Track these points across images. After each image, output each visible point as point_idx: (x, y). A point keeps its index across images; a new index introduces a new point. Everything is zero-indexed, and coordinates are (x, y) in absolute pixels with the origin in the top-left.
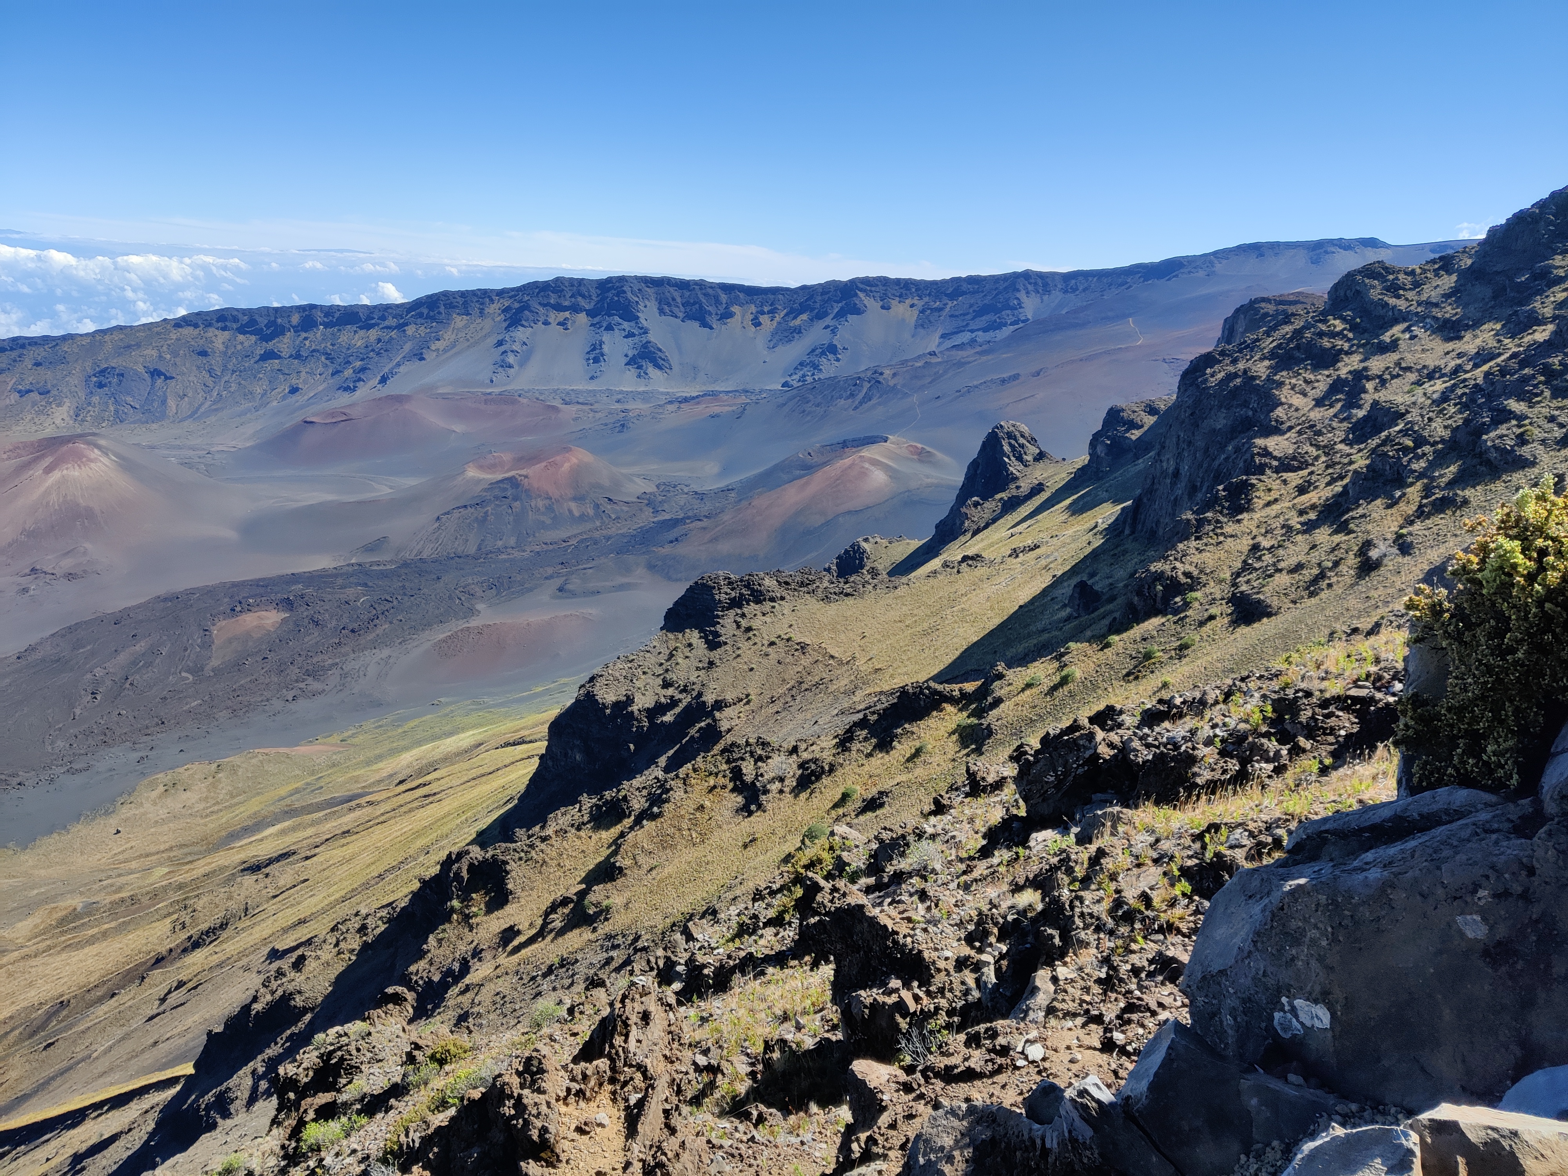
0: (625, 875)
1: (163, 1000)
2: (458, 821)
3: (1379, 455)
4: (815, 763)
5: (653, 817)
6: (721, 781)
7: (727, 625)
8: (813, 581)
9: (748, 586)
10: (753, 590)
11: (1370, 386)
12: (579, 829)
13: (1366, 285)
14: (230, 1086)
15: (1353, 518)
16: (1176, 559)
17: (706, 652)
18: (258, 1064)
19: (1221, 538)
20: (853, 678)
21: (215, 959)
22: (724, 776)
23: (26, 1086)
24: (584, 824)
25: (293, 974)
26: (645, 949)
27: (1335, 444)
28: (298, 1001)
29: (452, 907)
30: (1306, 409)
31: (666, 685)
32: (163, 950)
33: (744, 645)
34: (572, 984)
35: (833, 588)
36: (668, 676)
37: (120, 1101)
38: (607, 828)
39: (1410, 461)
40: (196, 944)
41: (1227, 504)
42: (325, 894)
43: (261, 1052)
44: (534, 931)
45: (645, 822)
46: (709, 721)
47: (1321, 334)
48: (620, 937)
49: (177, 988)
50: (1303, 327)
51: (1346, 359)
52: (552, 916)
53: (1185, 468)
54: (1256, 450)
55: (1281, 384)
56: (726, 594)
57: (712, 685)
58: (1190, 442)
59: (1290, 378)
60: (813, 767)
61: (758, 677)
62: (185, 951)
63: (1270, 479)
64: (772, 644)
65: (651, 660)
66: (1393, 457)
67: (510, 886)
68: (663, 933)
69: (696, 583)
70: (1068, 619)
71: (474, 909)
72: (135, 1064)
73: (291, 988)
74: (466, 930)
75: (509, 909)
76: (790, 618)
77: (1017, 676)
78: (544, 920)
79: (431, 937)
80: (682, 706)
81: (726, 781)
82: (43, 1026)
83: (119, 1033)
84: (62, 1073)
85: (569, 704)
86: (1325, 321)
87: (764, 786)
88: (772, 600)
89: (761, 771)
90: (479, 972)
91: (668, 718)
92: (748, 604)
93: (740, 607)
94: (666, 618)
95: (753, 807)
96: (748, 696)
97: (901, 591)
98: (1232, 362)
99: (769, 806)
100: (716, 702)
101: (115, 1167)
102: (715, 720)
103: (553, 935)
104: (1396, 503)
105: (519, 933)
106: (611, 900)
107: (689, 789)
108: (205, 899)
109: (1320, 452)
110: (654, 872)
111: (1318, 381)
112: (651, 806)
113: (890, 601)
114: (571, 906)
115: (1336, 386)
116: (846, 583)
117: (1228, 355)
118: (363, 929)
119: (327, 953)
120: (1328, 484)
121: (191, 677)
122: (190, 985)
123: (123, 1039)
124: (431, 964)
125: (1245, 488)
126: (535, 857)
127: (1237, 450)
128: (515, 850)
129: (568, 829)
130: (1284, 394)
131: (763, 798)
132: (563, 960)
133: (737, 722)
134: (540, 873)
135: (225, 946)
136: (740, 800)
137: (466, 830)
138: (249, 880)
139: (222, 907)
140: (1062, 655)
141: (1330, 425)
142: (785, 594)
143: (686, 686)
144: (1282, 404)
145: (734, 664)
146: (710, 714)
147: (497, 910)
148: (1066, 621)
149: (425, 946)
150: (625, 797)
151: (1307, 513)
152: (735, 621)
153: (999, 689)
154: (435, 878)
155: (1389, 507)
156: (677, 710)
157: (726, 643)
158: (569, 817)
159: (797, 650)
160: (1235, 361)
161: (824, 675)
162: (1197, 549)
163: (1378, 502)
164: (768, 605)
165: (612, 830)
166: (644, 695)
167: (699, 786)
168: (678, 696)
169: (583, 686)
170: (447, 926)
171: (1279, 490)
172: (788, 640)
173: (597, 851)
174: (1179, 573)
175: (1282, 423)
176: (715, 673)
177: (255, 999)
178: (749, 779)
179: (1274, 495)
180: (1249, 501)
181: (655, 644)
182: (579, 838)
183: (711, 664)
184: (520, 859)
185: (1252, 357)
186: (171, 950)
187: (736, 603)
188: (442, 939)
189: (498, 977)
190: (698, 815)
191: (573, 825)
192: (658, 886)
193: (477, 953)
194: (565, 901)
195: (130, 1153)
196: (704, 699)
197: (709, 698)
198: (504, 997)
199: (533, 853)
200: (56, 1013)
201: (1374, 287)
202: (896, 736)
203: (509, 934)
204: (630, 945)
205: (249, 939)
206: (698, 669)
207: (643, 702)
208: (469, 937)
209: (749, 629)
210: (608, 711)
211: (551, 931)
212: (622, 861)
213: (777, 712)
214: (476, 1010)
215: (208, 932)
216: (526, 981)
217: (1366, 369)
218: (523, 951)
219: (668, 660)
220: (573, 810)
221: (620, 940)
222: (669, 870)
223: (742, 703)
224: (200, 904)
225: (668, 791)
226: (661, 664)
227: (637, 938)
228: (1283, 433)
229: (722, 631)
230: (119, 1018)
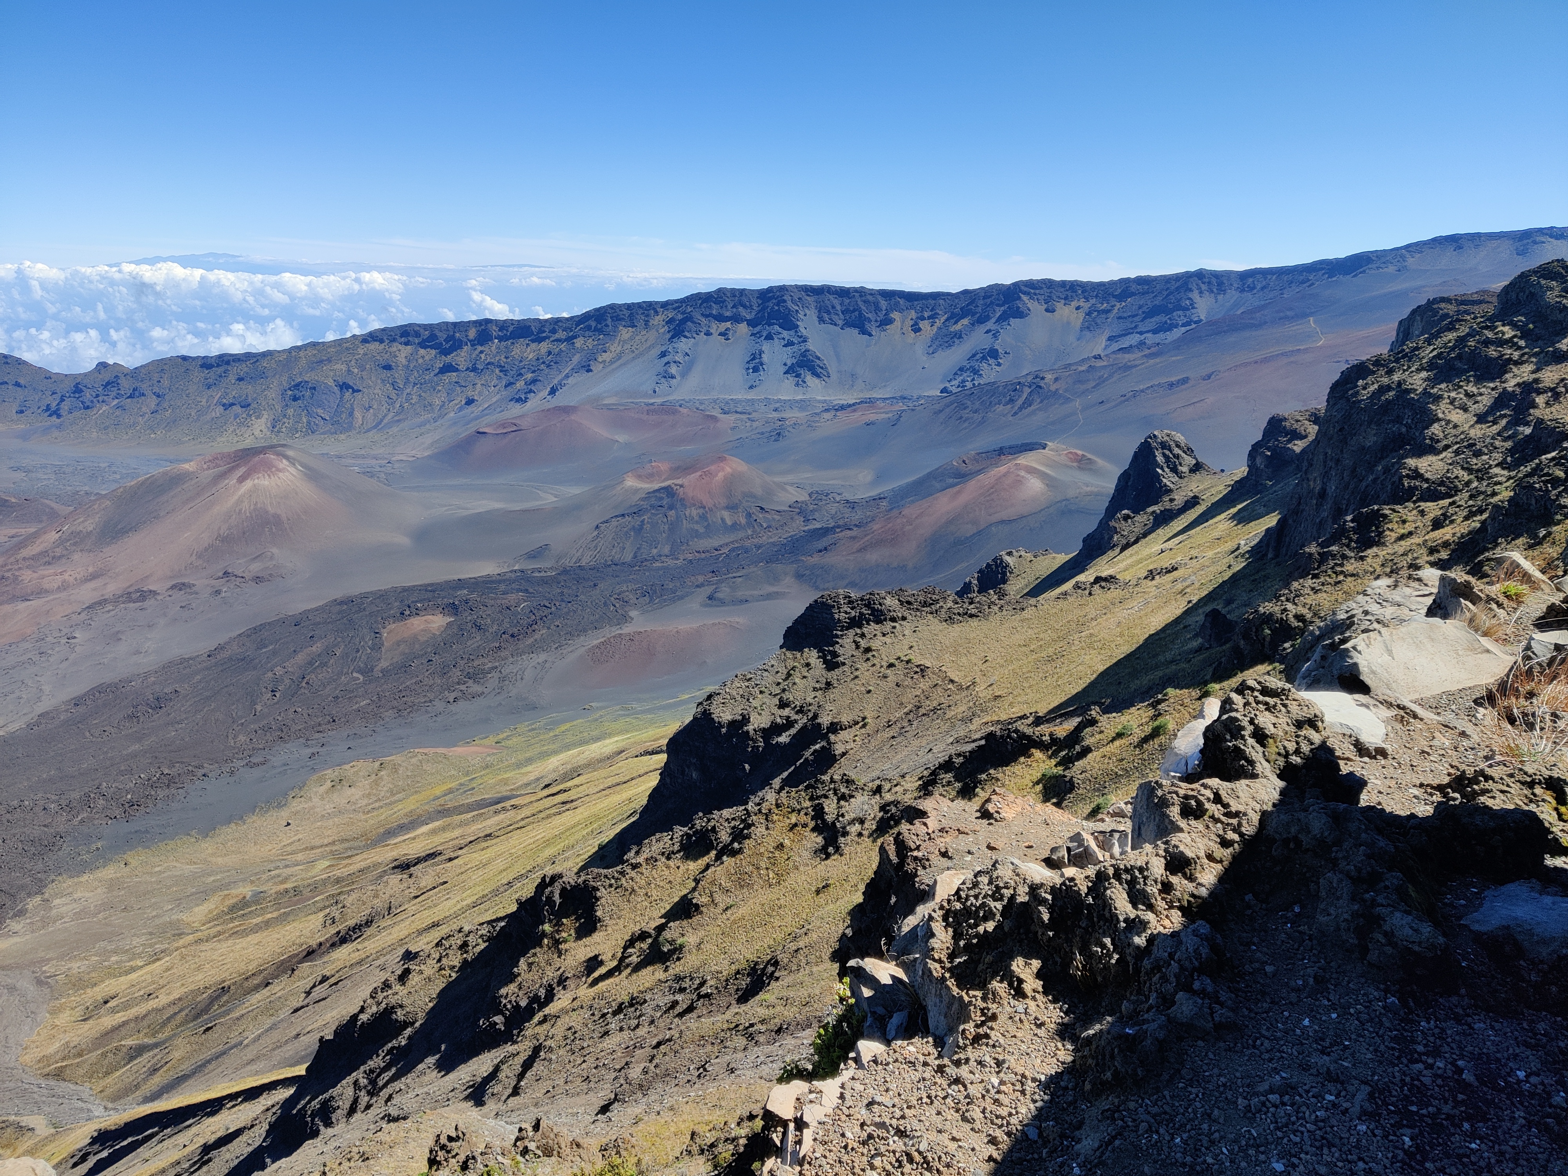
0: (701, 913)
1: (308, 993)
2: (584, 833)
3: (1524, 488)
4: (896, 806)
5: (734, 853)
6: (803, 819)
7: (846, 646)
8: (937, 601)
9: (868, 606)
10: (873, 610)
11: (1540, 400)
12: (668, 858)
13: (1541, 287)
14: (335, 1093)
15: (1489, 560)
16: (1288, 600)
17: (824, 672)
18: (359, 1075)
19: (1341, 578)
20: (971, 704)
21: (356, 956)
22: (806, 814)
23: (186, 1067)
24: (673, 853)
25: (397, 987)
26: (708, 996)
27: (1490, 467)
28: (400, 1015)
29: (544, 931)
30: (1466, 427)
31: (783, 705)
32: (314, 943)
33: (863, 666)
34: (637, 1026)
35: (957, 609)
36: (785, 696)
37: (252, 1094)
38: (695, 859)
39: (1559, 495)
40: (343, 939)
41: (1355, 537)
42: (459, 898)
43: (364, 1063)
44: (615, 963)
45: (725, 858)
46: (824, 743)
47: (1487, 342)
48: (687, 980)
49: (321, 982)
50: (1468, 335)
51: (1515, 369)
52: (630, 950)
53: (1332, 488)
54: (1404, 472)
55: (1438, 398)
56: (846, 613)
57: (829, 706)
58: (1338, 460)
59: (1450, 391)
60: (894, 810)
61: (876, 699)
62: (333, 945)
63: (1407, 511)
64: (891, 665)
65: (769, 679)
66: (1540, 490)
67: (599, 914)
68: (727, 980)
69: (816, 601)
70: (1199, 650)
71: (564, 935)
72: (278, 1055)
73: (393, 1001)
74: (556, 956)
75: (597, 937)
76: (911, 638)
77: (1110, 723)
78: (623, 953)
79: (522, 960)
80: (798, 727)
81: (807, 819)
82: (206, 1010)
83: (269, 1022)
84: (217, 1057)
85: (687, 722)
86: (1492, 328)
87: (844, 828)
88: (893, 620)
89: (843, 810)
90: (562, 1001)
91: (784, 739)
92: (868, 624)
93: (860, 626)
94: (785, 636)
95: (831, 850)
96: (864, 719)
97: (1029, 613)
98: (1387, 373)
99: (846, 850)
100: (832, 724)
101: (236, 1162)
102: (829, 743)
103: (629, 970)
104: (1540, 543)
105: (601, 963)
106: (686, 938)
107: (770, 825)
108: (354, 896)
109: (1472, 477)
110: (729, 912)
111: (1481, 394)
112: (732, 842)
113: (1016, 624)
114: (650, 941)
115: (1502, 400)
116: (971, 603)
117: (1383, 366)
118: (464, 946)
119: (429, 968)
120: (1466, 518)
121: (361, 678)
122: (332, 980)
123: (271, 1028)
124: (520, 988)
125: (1378, 519)
126: (625, 884)
127: (1387, 470)
128: (606, 876)
129: (659, 857)
130: (1442, 409)
131: (842, 840)
132: (633, 999)
133: (852, 745)
134: (629, 901)
135: (366, 943)
136: (820, 840)
137: (590, 842)
138: (395, 880)
139: (370, 905)
140: (1159, 702)
141: (1492, 444)
142: (905, 614)
143: (802, 707)
144: (1439, 420)
145: (852, 685)
146: (825, 737)
147: (586, 937)
148: (1196, 651)
149: (515, 970)
150: (714, 827)
151: (1438, 551)
152: (854, 641)
153: (1090, 738)
154: (530, 900)
155: (1531, 547)
156: (793, 731)
157: (844, 664)
158: (662, 843)
159: (916, 673)
160: (1390, 372)
161: (943, 700)
162: (1313, 589)
163: (1521, 541)
164: (889, 625)
165: (700, 861)
166: (760, 714)
167: (781, 823)
168: (794, 717)
169: (700, 704)
170: (538, 949)
171: (1414, 521)
172: (908, 662)
173: (683, 884)
174: (1290, 616)
175: (1438, 441)
176: (833, 694)
177: (362, 1010)
178: (829, 818)
179: (1409, 527)
180: (1380, 534)
181: (773, 662)
182: (668, 867)
183: (828, 684)
184: (611, 886)
185: (1409, 367)
186: (321, 944)
187: (856, 623)
188: (532, 963)
189: (574, 1010)
190: (777, 854)
191: (663, 854)
192: (731, 928)
193: (562, 981)
194: (643, 936)
195: (250, 1149)
196: (819, 720)
197: (825, 720)
198: (575, 1032)
199: (623, 880)
200: (218, 997)
201: (1552, 289)
202: (980, 782)
203: (593, 963)
204: (696, 989)
205: (388, 939)
206: (815, 689)
207: (759, 721)
208: (557, 962)
209: (868, 650)
210: (724, 730)
211: (628, 965)
212: (700, 899)
213: (893, 737)
214: (548, 1043)
215: (354, 928)
216: (596, 1018)
217: (1536, 381)
218: (600, 984)
219: (785, 680)
220: (666, 837)
221: (686, 984)
222: (742, 911)
223: (858, 726)
224: (349, 900)
225: (749, 826)
226: (779, 684)
227: (703, 983)
228: (1437, 452)
229: (840, 651)
230: (269, 1008)
